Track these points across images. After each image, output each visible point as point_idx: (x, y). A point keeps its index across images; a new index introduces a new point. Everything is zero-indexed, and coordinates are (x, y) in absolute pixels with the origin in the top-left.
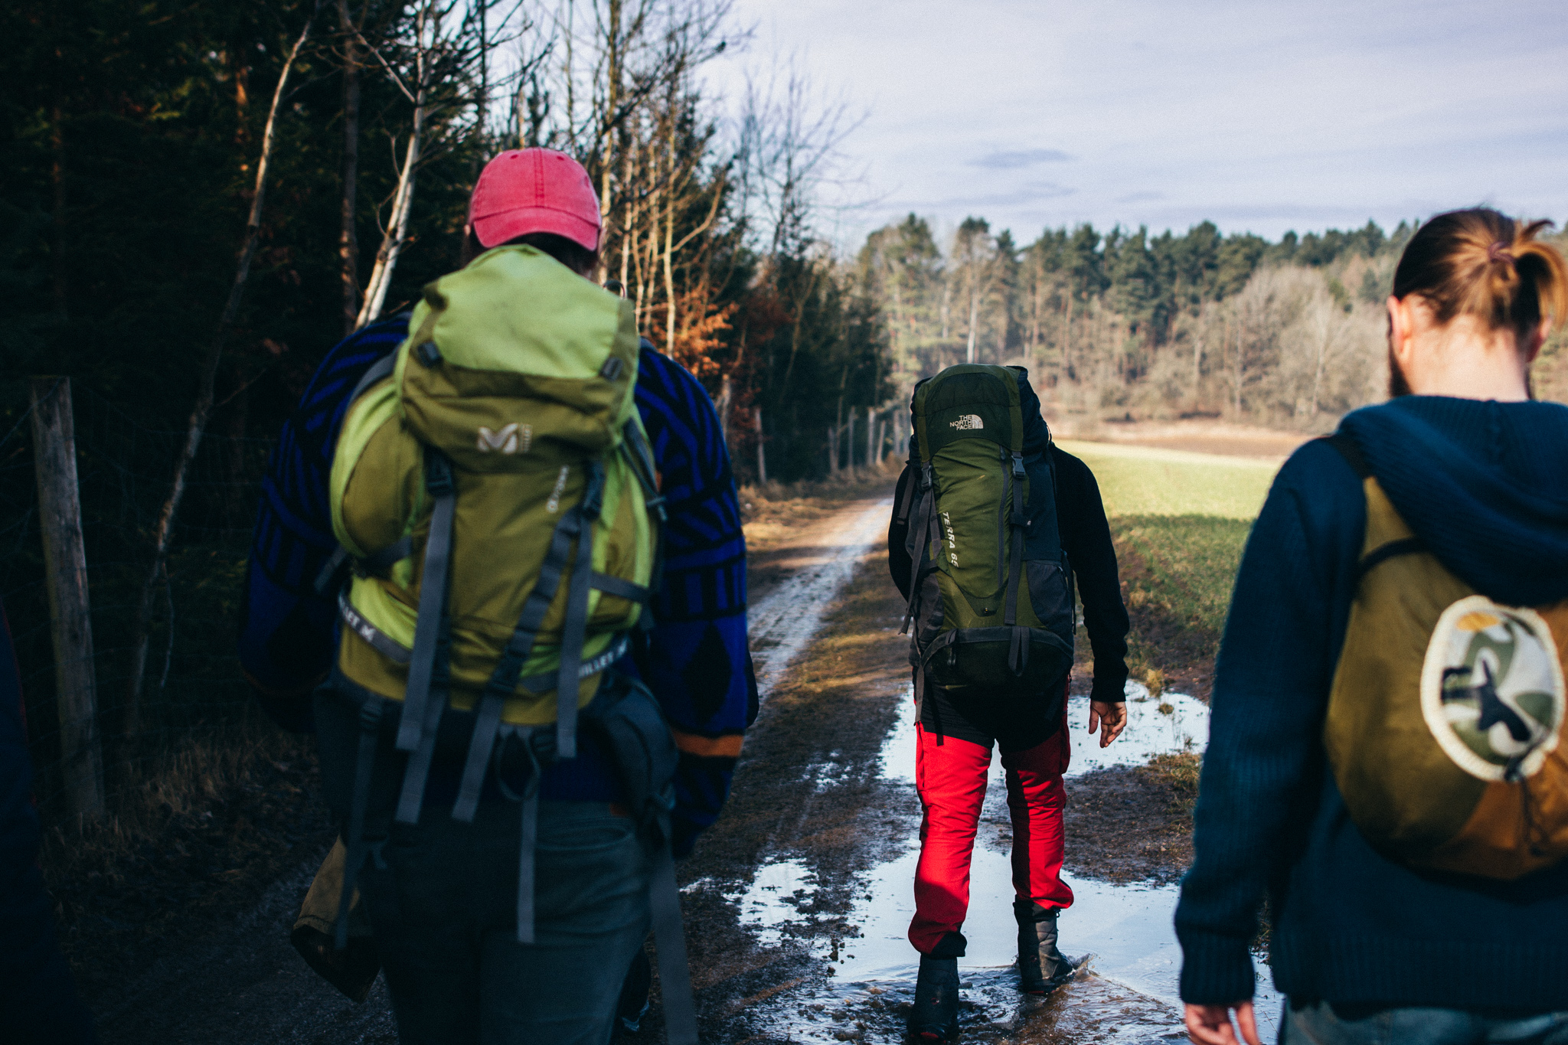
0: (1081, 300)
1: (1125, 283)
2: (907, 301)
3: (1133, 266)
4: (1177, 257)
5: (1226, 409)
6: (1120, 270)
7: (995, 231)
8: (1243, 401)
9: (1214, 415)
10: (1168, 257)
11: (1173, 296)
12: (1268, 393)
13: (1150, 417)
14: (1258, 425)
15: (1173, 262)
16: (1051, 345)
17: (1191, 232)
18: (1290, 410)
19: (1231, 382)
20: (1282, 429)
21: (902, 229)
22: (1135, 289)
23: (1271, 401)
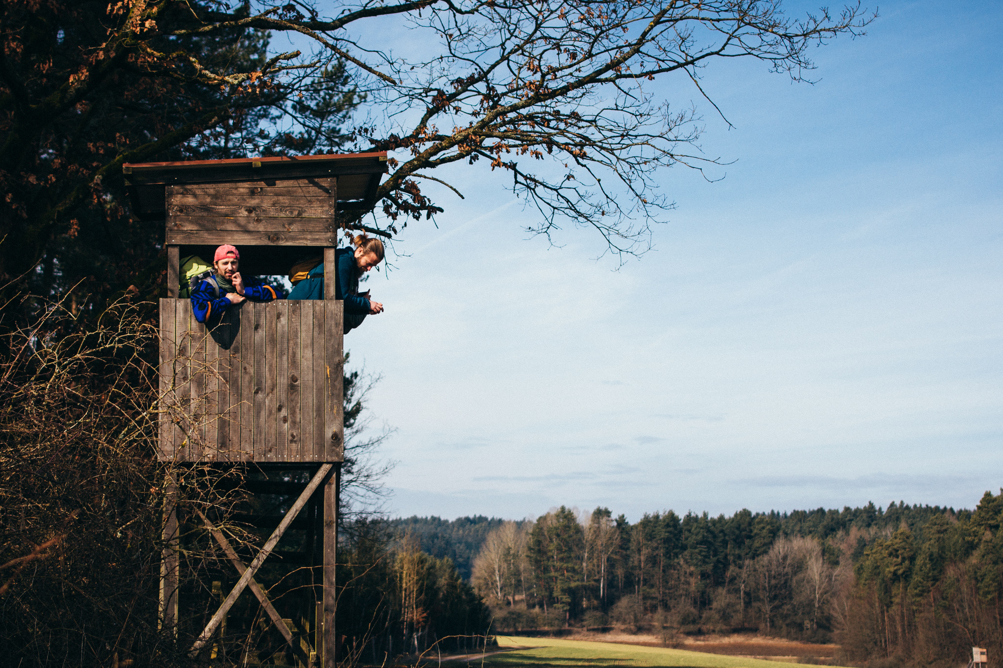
0: (669, 558)
1: (695, 548)
2: (562, 559)
3: (700, 537)
4: (727, 532)
5: (762, 626)
6: (692, 540)
7: (614, 516)
8: (772, 621)
9: (753, 630)
10: (722, 531)
11: (726, 555)
12: (786, 617)
13: (714, 631)
14: (781, 637)
15: (725, 535)
16: (652, 586)
17: (736, 515)
18: (800, 627)
19: (763, 610)
20: (796, 639)
21: (557, 516)
22: (701, 551)
23: (788, 621)
